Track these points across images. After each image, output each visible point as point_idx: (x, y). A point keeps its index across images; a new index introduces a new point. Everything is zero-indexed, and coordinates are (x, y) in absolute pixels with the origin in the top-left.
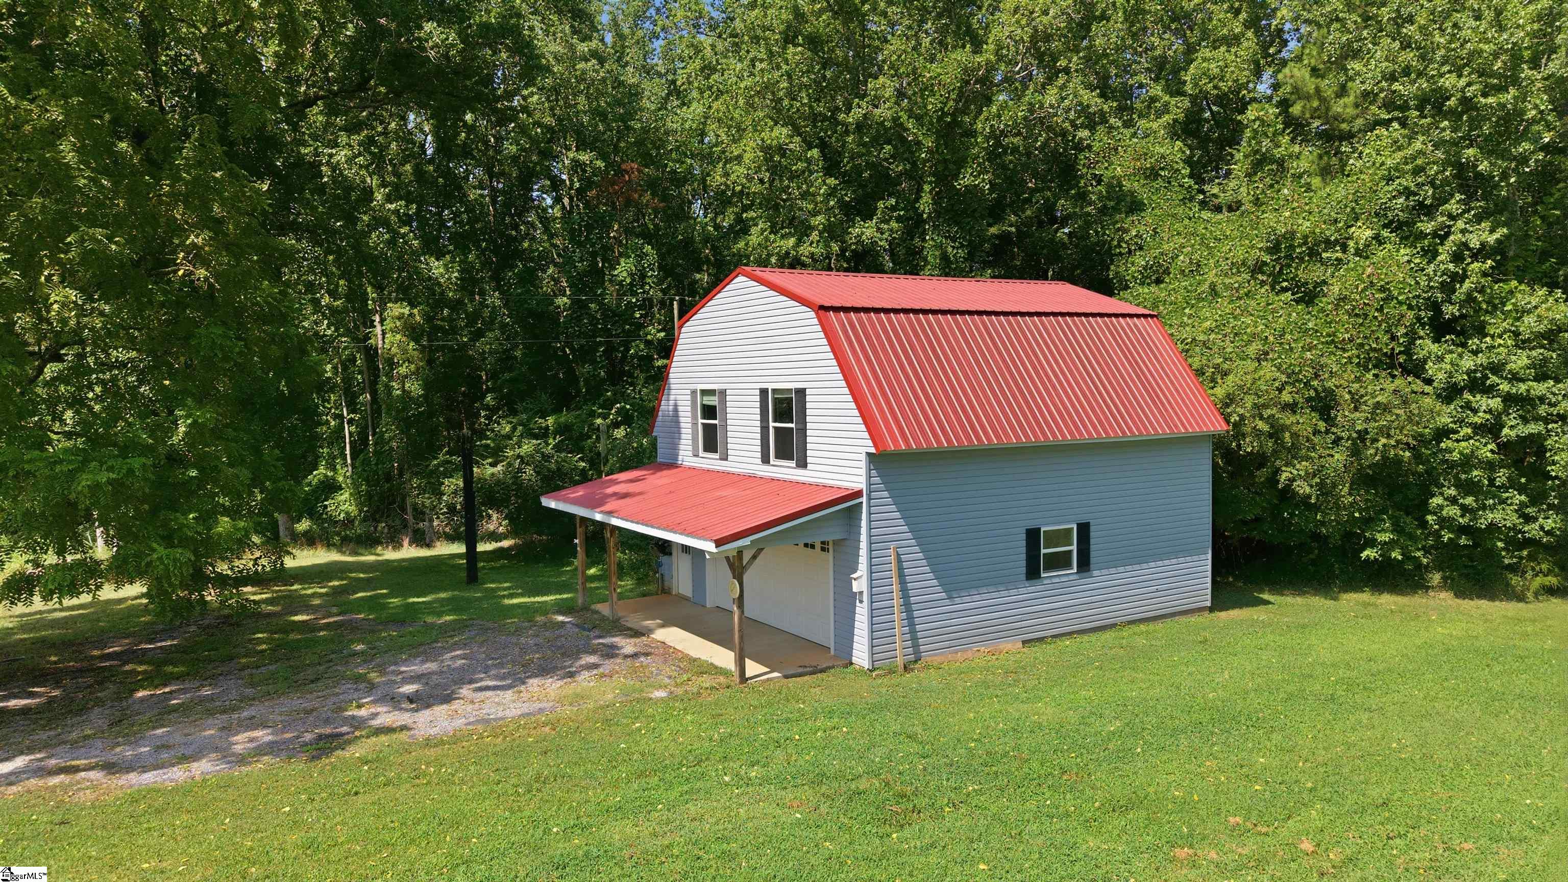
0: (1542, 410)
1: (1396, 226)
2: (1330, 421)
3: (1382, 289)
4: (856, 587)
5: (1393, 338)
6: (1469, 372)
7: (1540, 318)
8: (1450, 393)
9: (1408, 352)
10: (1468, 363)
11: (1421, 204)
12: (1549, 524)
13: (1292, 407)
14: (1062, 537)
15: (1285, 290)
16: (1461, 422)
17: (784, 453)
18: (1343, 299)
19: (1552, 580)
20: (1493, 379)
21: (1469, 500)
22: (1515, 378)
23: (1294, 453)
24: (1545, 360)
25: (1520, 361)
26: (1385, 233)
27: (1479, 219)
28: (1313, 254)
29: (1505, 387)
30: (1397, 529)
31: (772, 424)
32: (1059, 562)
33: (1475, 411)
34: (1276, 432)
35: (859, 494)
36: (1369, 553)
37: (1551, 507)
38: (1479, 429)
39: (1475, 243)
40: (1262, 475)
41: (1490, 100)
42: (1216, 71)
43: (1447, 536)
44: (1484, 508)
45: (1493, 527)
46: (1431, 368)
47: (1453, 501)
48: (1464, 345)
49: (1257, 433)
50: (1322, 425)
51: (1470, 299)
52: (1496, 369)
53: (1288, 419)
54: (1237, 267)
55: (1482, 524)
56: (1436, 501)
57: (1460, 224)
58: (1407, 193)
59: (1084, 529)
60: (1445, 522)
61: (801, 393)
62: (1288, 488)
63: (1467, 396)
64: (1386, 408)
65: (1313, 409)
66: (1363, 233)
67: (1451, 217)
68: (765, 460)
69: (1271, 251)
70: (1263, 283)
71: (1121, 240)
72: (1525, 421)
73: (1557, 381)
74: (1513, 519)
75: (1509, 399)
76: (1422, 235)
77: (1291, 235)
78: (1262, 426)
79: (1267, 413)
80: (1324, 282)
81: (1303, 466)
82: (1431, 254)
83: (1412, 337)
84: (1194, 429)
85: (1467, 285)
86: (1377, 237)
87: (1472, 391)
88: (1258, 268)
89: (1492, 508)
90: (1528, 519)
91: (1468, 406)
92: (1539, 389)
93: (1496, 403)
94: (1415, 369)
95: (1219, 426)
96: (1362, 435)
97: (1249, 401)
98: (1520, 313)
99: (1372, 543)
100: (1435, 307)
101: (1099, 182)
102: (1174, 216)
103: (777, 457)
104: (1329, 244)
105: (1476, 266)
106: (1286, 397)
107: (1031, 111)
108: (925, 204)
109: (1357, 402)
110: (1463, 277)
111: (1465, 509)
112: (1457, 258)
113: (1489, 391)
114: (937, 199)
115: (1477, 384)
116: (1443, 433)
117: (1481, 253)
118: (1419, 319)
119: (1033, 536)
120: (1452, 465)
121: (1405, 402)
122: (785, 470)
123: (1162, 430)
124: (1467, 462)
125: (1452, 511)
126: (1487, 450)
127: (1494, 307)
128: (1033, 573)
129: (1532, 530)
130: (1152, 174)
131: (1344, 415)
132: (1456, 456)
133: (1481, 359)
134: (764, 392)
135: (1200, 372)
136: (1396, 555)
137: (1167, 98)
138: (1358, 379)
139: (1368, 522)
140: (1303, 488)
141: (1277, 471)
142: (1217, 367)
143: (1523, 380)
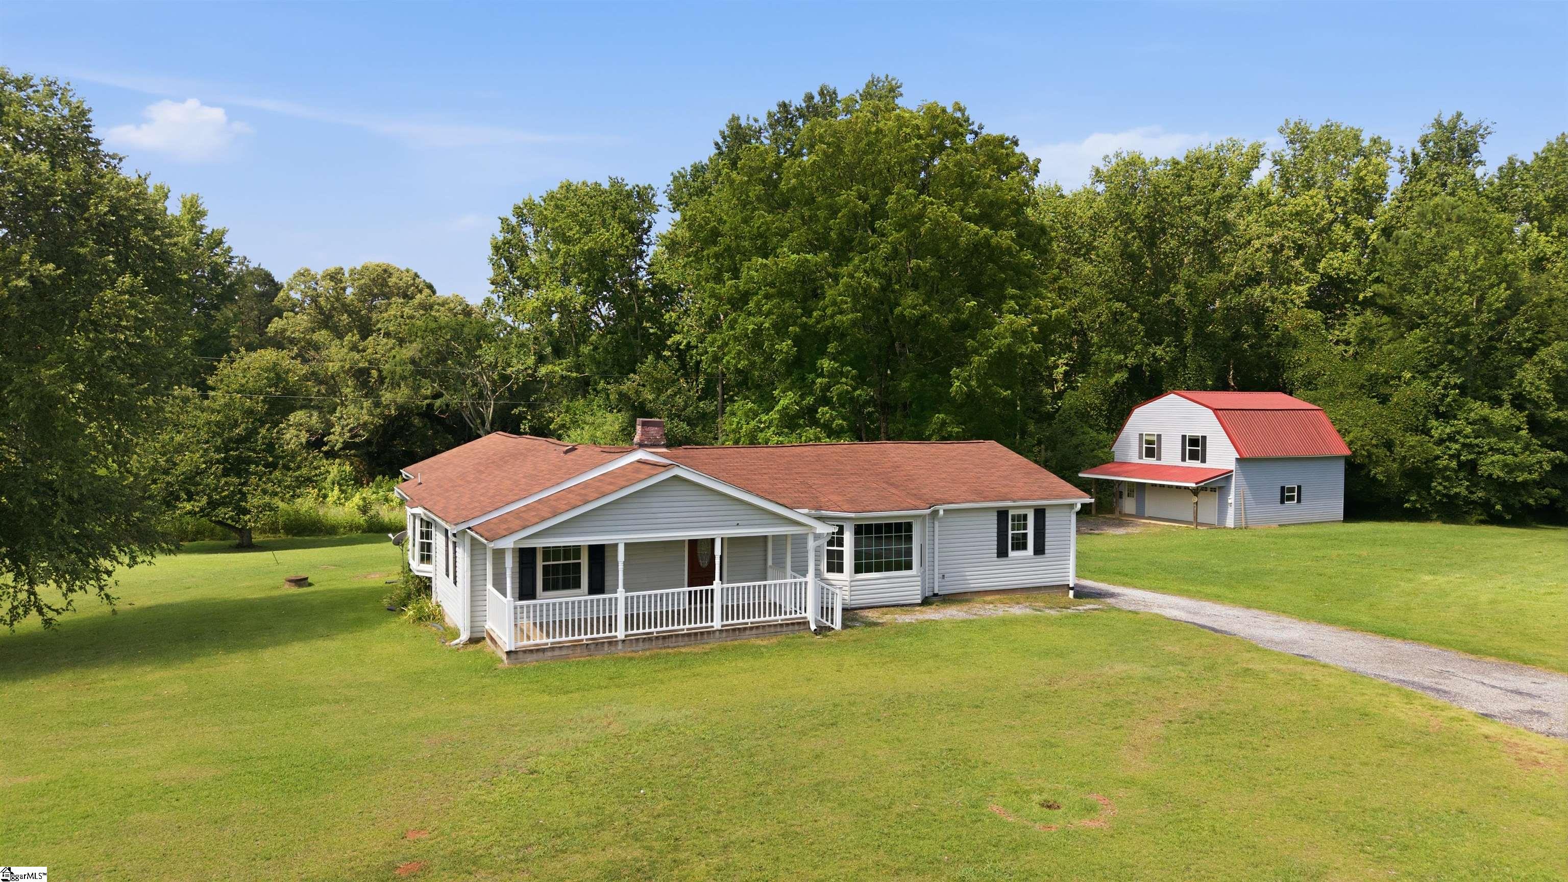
0: (1477, 449)
1: (1421, 372)
2: (1392, 452)
3: (1414, 400)
4: (1230, 501)
5: (1418, 420)
6: (1448, 434)
7: (1476, 414)
8: (1441, 442)
9: (1424, 425)
10: (1448, 430)
11: (1432, 364)
12: (1480, 495)
13: (1376, 446)
14: (1291, 490)
15: (1373, 397)
16: (1444, 453)
17: (1194, 456)
18: (1397, 404)
19: (1482, 517)
20: (1458, 437)
21: (1446, 484)
22: (1467, 437)
23: (1377, 464)
24: (1480, 430)
25: (1469, 430)
26: (1417, 375)
27: (1455, 372)
28: (1386, 382)
29: (1462, 440)
30: (1419, 494)
31: (1188, 448)
32: (1291, 498)
33: (1450, 449)
34: (1370, 455)
35: (1232, 471)
36: (1406, 505)
37: (1482, 488)
38: (1452, 457)
39: (1452, 383)
40: (1363, 473)
41: (1457, 330)
42: (1337, 265)
43: (1438, 498)
44: (1453, 487)
45: (1457, 495)
46: (1433, 432)
47: (1440, 484)
48: (1448, 423)
49: (1362, 456)
50: (1388, 454)
51: (1450, 405)
52: (1459, 433)
53: (1375, 451)
54: (1352, 385)
55: (1452, 493)
56: (1434, 484)
57: (1447, 374)
58: (1426, 359)
59: (1299, 487)
60: (1438, 492)
61: (1204, 438)
62: (1374, 476)
63: (1447, 443)
64: (1413, 447)
65: (1385, 447)
66: (1407, 375)
67: (1444, 371)
68: (1183, 459)
69: (1367, 380)
70: (1364, 393)
71: (1290, 361)
72: (1470, 453)
73: (1483, 438)
74: (1464, 492)
75: (1464, 445)
76: (1431, 378)
77: (1376, 374)
78: (1364, 452)
79: (1366, 448)
80: (1391, 395)
81: (1380, 469)
82: (1435, 385)
83: (1426, 418)
84: (1339, 454)
85: (1448, 400)
86: (1413, 377)
87: (1450, 442)
88: (1362, 386)
89: (1456, 487)
90: (1472, 493)
91: (1447, 447)
92: (1477, 441)
93: (1457, 446)
94: (1427, 432)
95: (1347, 452)
96: (1404, 457)
97: (1359, 443)
98: (1471, 410)
99: (1408, 501)
100: (1437, 407)
101: (1277, 330)
102: (1318, 350)
103: (1190, 459)
104: (1393, 378)
105: (1452, 392)
106: (1374, 442)
107: (1247, 299)
108: (1188, 338)
109: (1402, 445)
110: (1448, 396)
111: (1445, 487)
112: (1445, 388)
113: (1456, 441)
114: (1195, 335)
115: (1451, 438)
116: (1438, 458)
117: (1455, 386)
118: (1429, 411)
119: (1283, 488)
120: (1440, 470)
121: (1422, 445)
122: (1196, 464)
123: (1328, 454)
124: (1446, 468)
125: (1440, 488)
126: (1454, 464)
127: (1460, 408)
128: (1282, 502)
129: (1474, 497)
130: (1306, 328)
131: (1397, 449)
132: (1441, 466)
133: (1453, 429)
134: (1184, 437)
135: (1339, 431)
136: (1418, 506)
137: (1307, 274)
138: (1403, 436)
139: (1406, 492)
140: (1380, 477)
141: (1370, 471)
142: (1346, 430)
143: (1469, 438)
